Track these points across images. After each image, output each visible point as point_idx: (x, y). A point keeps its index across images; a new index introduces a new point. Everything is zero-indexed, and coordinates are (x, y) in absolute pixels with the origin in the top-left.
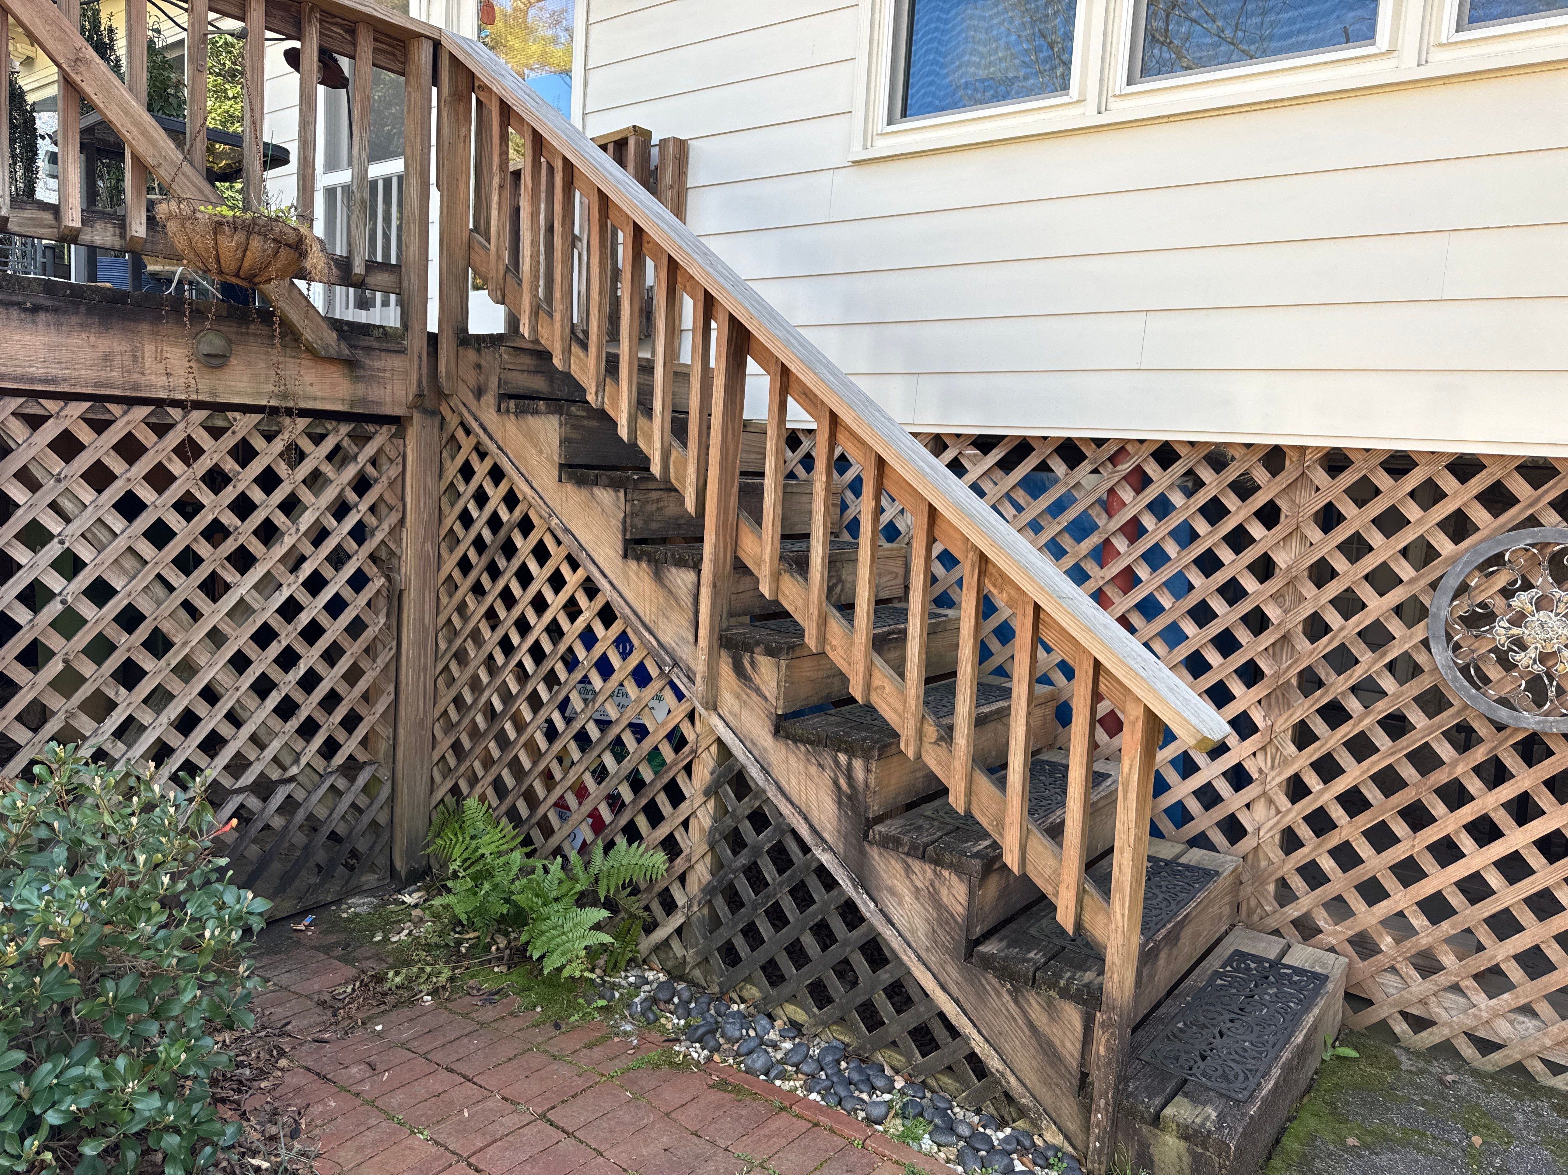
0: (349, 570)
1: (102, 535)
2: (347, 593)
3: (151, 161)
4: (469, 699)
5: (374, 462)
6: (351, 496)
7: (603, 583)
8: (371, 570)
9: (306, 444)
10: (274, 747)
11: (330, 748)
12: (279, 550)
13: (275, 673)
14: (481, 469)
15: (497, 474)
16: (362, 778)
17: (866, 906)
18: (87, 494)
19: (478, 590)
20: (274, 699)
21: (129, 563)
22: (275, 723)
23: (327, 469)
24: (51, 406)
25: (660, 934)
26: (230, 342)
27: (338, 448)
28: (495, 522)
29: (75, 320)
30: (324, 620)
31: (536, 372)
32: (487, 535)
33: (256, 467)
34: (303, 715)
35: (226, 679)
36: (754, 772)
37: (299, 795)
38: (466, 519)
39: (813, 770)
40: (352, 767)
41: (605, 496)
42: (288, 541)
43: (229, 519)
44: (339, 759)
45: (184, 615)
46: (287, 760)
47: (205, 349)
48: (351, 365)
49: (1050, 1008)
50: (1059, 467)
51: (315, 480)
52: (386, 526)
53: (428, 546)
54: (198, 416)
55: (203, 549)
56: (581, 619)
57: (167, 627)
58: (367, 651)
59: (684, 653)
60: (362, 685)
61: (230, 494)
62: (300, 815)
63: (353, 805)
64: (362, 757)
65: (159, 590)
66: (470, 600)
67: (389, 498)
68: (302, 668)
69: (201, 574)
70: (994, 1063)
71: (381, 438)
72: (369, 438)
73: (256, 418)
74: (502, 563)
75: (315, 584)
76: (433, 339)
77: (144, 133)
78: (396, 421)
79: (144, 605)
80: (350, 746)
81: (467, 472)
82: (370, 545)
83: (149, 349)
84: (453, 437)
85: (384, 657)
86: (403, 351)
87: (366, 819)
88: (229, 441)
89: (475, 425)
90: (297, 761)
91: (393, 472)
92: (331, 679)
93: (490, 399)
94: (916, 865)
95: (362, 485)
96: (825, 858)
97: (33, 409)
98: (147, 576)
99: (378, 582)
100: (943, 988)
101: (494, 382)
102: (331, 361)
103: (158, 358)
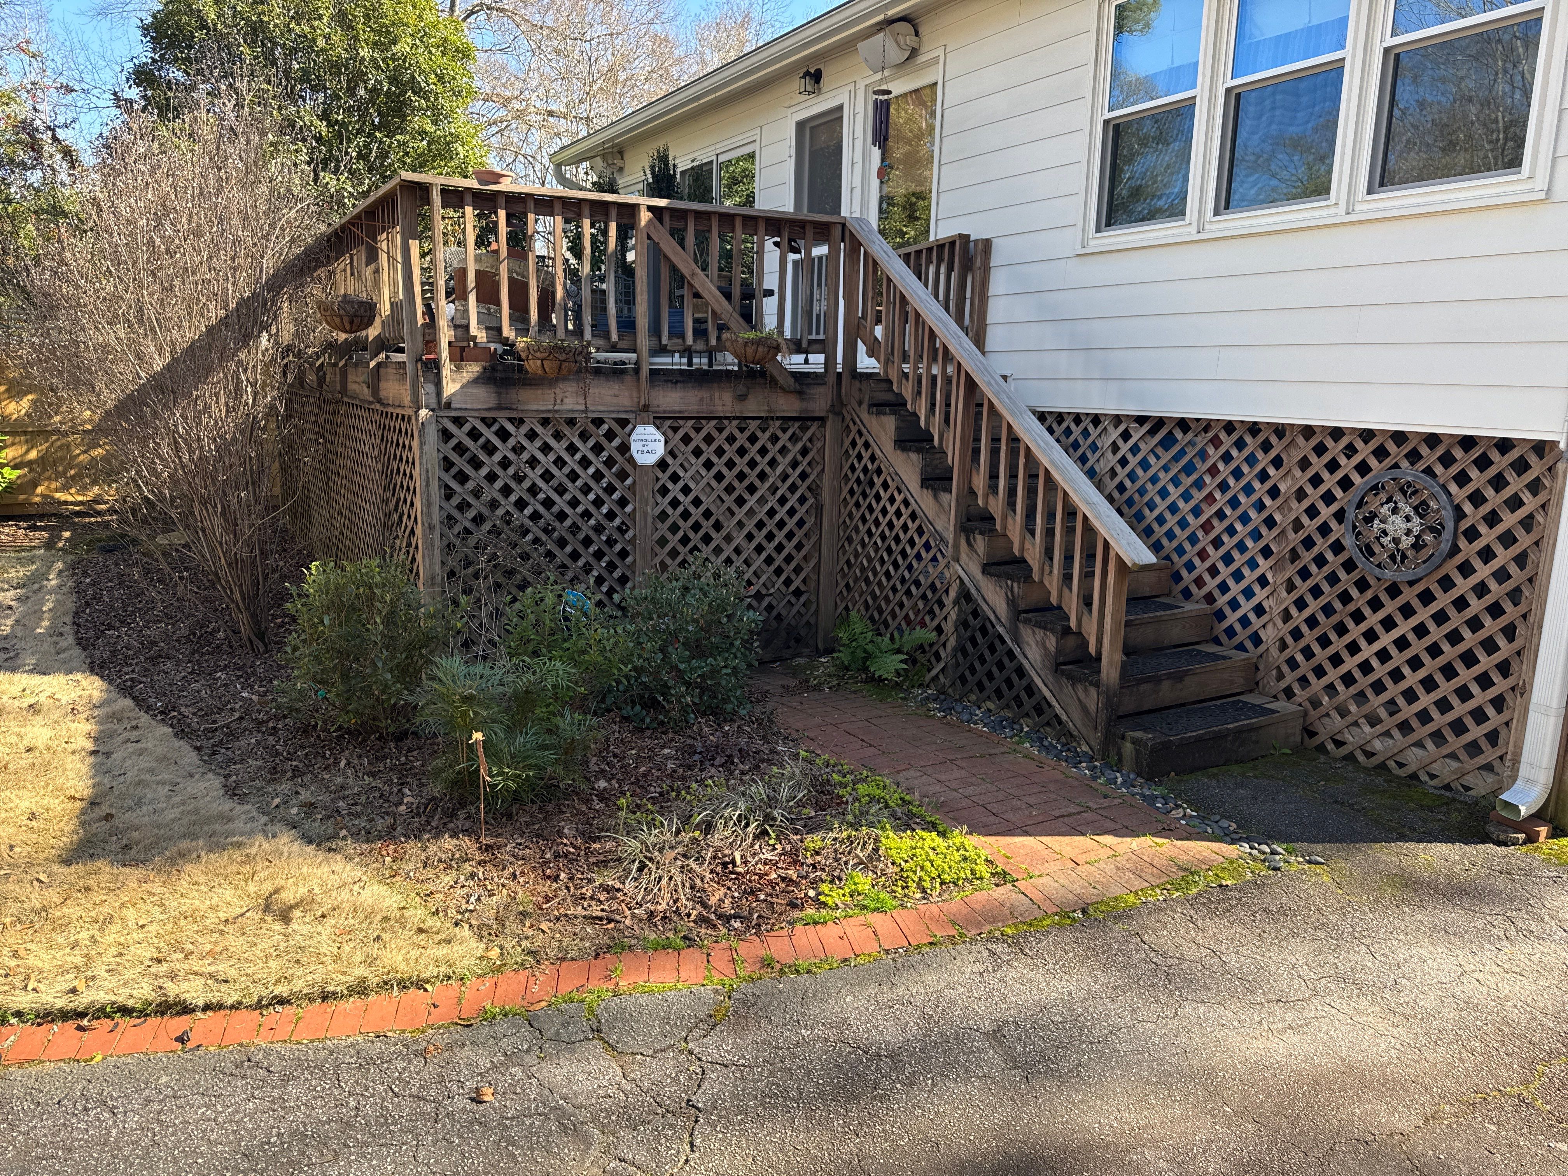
0: (798, 494)
1: (698, 477)
2: (797, 506)
3: (719, 312)
4: (853, 561)
5: (810, 440)
6: (800, 458)
7: (911, 500)
8: (808, 495)
9: (779, 433)
10: (764, 578)
11: (788, 582)
12: (767, 485)
13: (765, 543)
14: (860, 442)
15: (867, 445)
16: (803, 599)
17: (1017, 651)
18: (693, 460)
19: (858, 505)
20: (764, 555)
21: (708, 490)
22: (764, 566)
23: (789, 445)
24: (681, 422)
25: (934, 672)
26: (748, 388)
27: (794, 434)
28: (865, 470)
29: (690, 385)
30: (786, 518)
31: (886, 393)
32: (862, 476)
33: (758, 445)
34: (776, 564)
35: (744, 544)
36: (973, 591)
37: (774, 603)
38: (853, 468)
39: (998, 589)
40: (798, 593)
41: (914, 456)
42: (771, 480)
43: (747, 470)
44: (792, 588)
45: (727, 513)
46: (769, 585)
47: (739, 392)
48: (800, 393)
49: (1086, 690)
50: (1178, 434)
51: (783, 451)
52: (815, 472)
53: (835, 482)
54: (735, 423)
55: (736, 483)
56: (902, 519)
57: (721, 519)
58: (806, 535)
59: (945, 534)
60: (803, 552)
61: (747, 458)
62: (774, 613)
63: (798, 612)
64: (803, 588)
65: (718, 502)
66: (854, 510)
67: (817, 458)
68: (776, 542)
69: (735, 495)
70: (1064, 717)
71: (814, 428)
72: (808, 429)
73: (759, 422)
74: (868, 491)
75: (783, 501)
76: (839, 376)
77: (717, 300)
78: (822, 420)
79: (713, 509)
80: (797, 583)
81: (854, 444)
82: (808, 482)
83: (717, 395)
84: (848, 426)
85: (814, 539)
86: (825, 384)
87: (805, 620)
88: (747, 433)
89: (857, 420)
90: (773, 586)
91: (819, 445)
92: (789, 547)
93: (865, 406)
94: (1037, 630)
95: (804, 452)
96: (1001, 630)
97: (676, 424)
98: (714, 496)
99: (811, 501)
100: (1046, 685)
101: (867, 398)
102: (791, 392)
103: (720, 398)
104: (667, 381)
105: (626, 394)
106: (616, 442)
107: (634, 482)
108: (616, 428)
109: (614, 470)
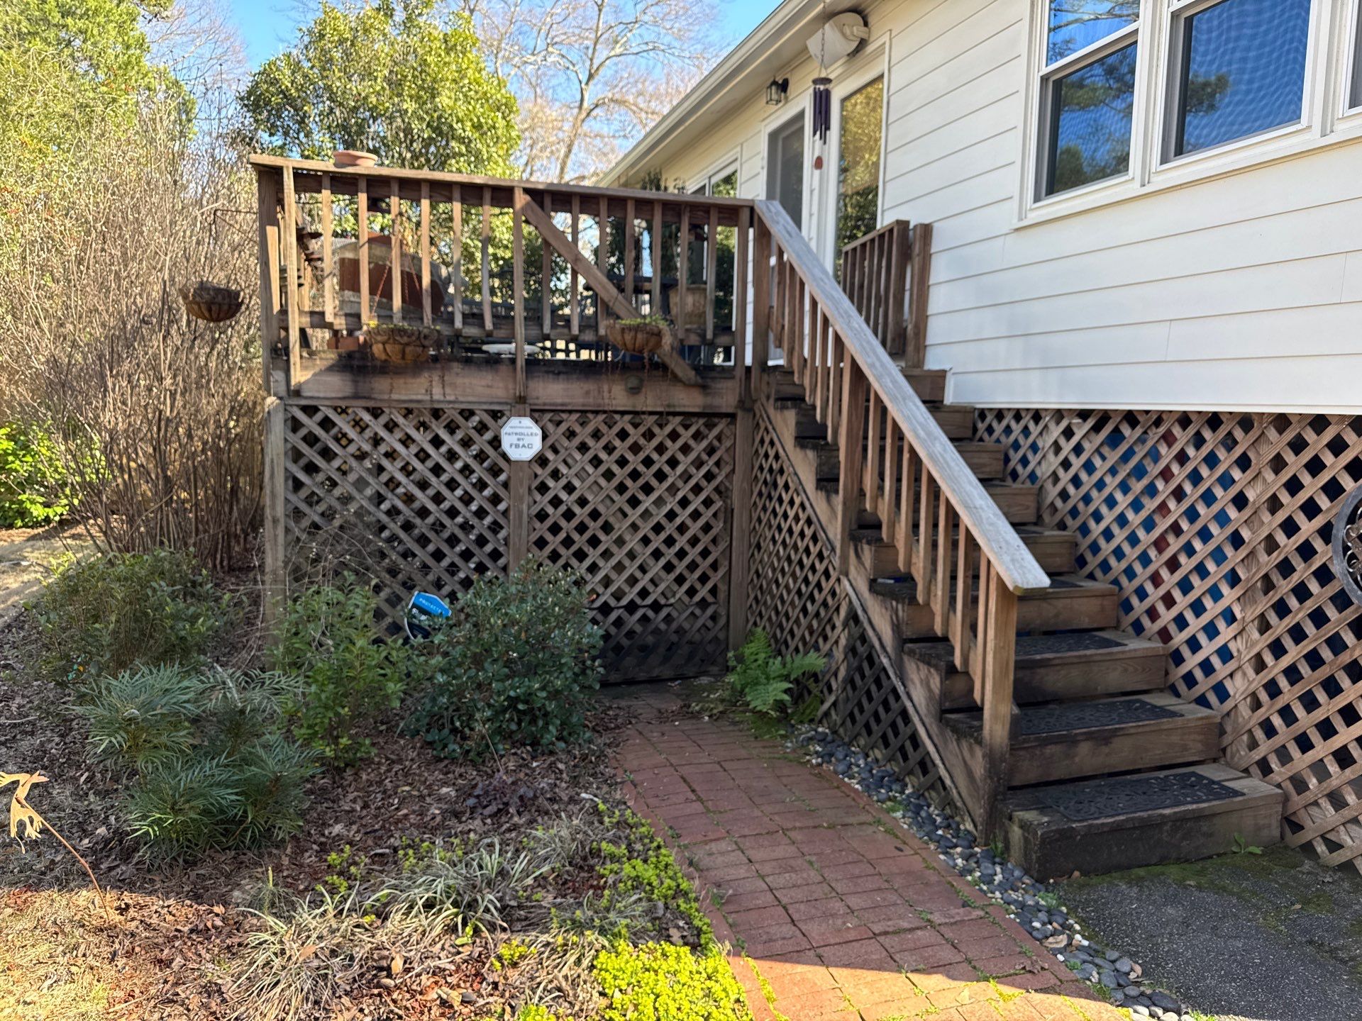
0: (703, 496)
1: (584, 475)
2: (702, 509)
3: (607, 300)
5: (717, 438)
6: (705, 457)
7: (808, 504)
8: (715, 497)
9: (681, 430)
10: (662, 587)
11: (691, 592)
12: (666, 484)
13: (663, 548)
14: (767, 440)
15: (772, 443)
16: (710, 611)
17: (901, 689)
18: (578, 456)
19: (765, 509)
20: (662, 562)
21: (595, 488)
22: (663, 574)
23: (692, 443)
24: (564, 416)
25: (826, 705)
26: (642, 381)
27: (698, 431)
28: (771, 470)
30: (689, 522)
32: (768, 477)
33: (655, 442)
34: (678, 571)
35: (639, 548)
36: (860, 612)
37: (675, 614)
39: (883, 611)
40: (703, 604)
41: (811, 454)
42: (670, 480)
43: (641, 468)
44: (697, 598)
45: (619, 515)
46: (669, 595)
47: (630, 385)
48: (704, 388)
49: (970, 748)
50: (1126, 430)
51: (685, 449)
52: (723, 473)
53: (745, 485)
54: (627, 418)
55: (629, 483)
56: (799, 524)
57: (611, 520)
58: (712, 541)
59: (835, 543)
60: (710, 559)
61: (642, 456)
62: (674, 626)
63: (704, 625)
64: (710, 599)
65: (608, 502)
67: (726, 458)
68: (677, 547)
69: (627, 495)
70: (948, 782)
71: (721, 425)
72: (715, 425)
73: (656, 417)
74: (773, 493)
75: (684, 503)
76: (748, 369)
77: (604, 287)
78: (732, 416)
79: (601, 509)
80: (703, 592)
81: (762, 442)
82: (715, 483)
83: (606, 387)
84: (758, 423)
85: (723, 545)
86: (733, 378)
87: (711, 635)
88: (642, 429)
89: (765, 416)
90: (674, 596)
91: (728, 443)
92: (693, 554)
93: (772, 401)
94: (921, 665)
95: (711, 451)
96: (885, 661)
97: (557, 418)
98: (603, 495)
99: (718, 504)
100: (930, 737)
101: (774, 392)
102: (692, 386)
103: (610, 391)
104: (548, 372)
105: (501, 385)
106: (488, 436)
107: (509, 478)
108: (488, 420)
109: (485, 464)
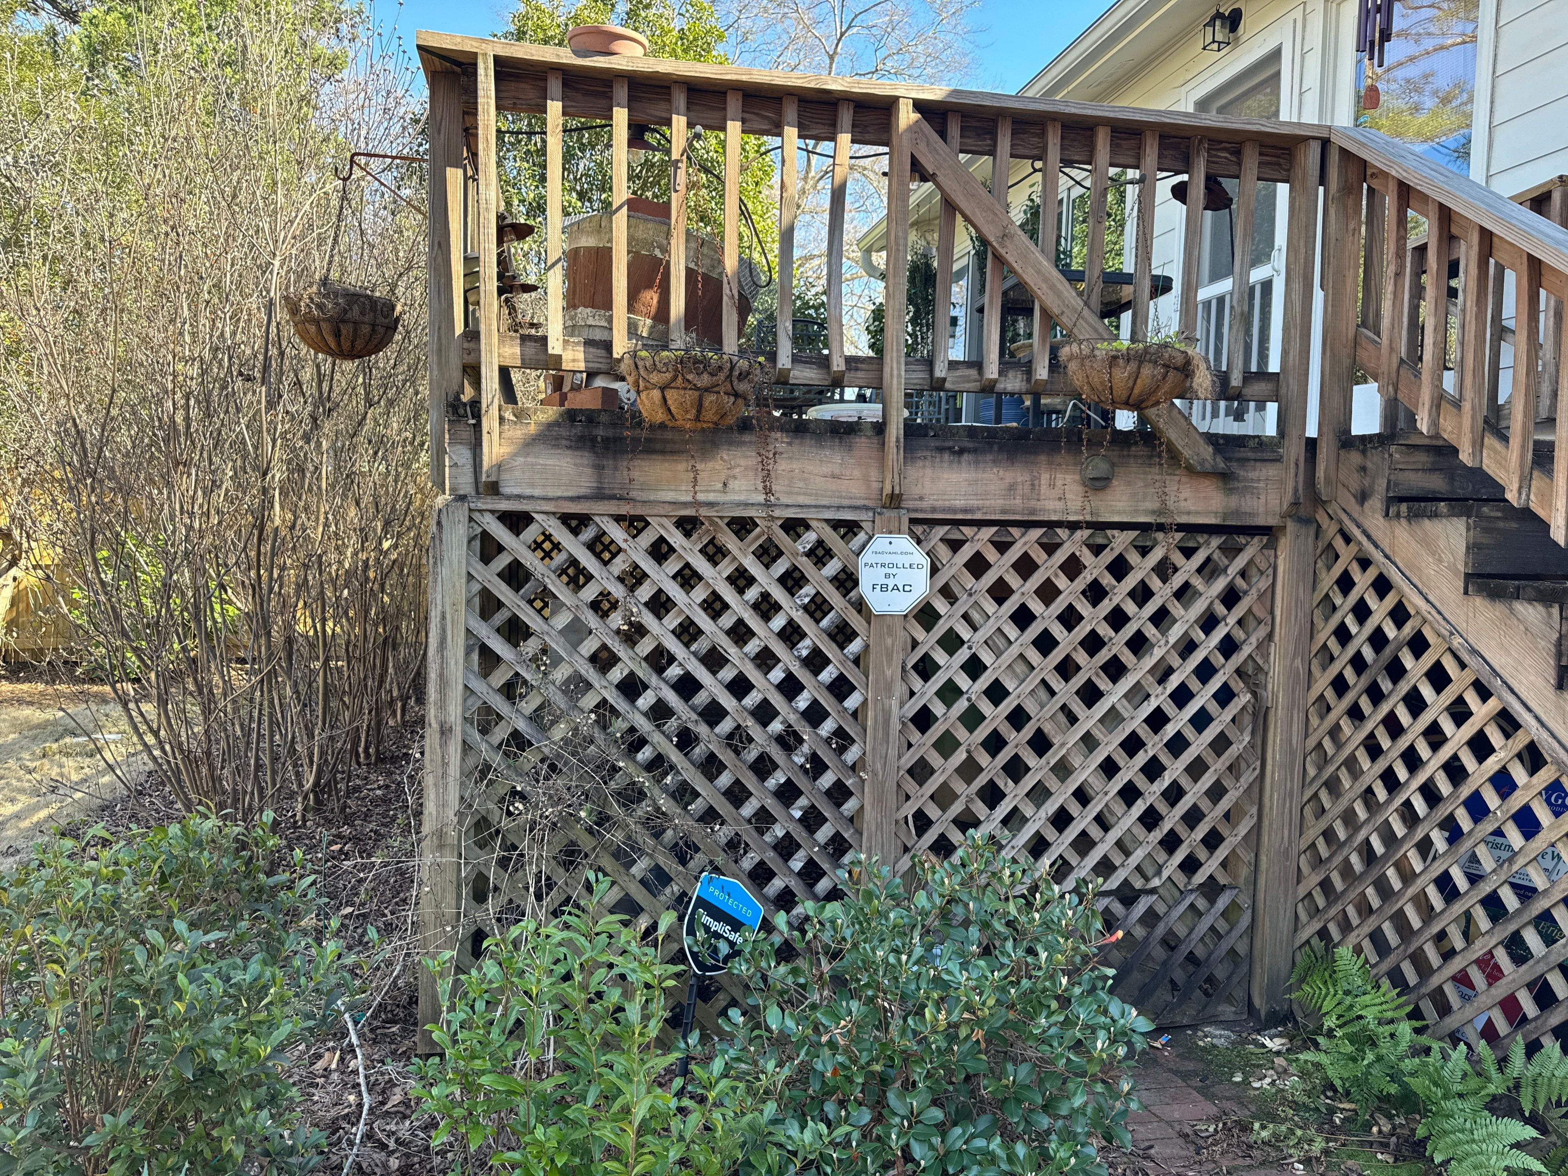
0: (1215, 684)
1: (1001, 642)
2: (1213, 708)
3: (1056, 311)
4: (1342, 835)
5: (1243, 574)
6: (1220, 609)
7: (1526, 718)
8: (1237, 685)
9: (1177, 558)
10: (1138, 855)
11: (1190, 865)
12: (1149, 662)
13: (1141, 782)
14: (1362, 581)
15: (1382, 586)
16: (1222, 902)
18: (990, 606)
19: (1355, 713)
20: (1139, 807)
21: (1020, 668)
22: (1140, 831)
23: (1197, 582)
24: (968, 531)
26: (1113, 465)
27: (1208, 560)
28: (1378, 639)
29: (989, 457)
30: (1189, 733)
31: (1433, 470)
32: (1368, 653)
33: (1131, 581)
34: (1166, 826)
35: (1097, 783)
37: (1161, 909)
38: (1343, 635)
40: (1212, 889)
41: (1530, 612)
42: (1158, 653)
43: (1105, 631)
44: (1200, 877)
45: (1062, 718)
46: (1150, 871)
47: (1091, 473)
48: (1226, 478)
51: (1185, 593)
52: (1253, 640)
53: (1298, 662)
54: (1082, 534)
55: (1081, 657)
56: (1492, 759)
57: (1048, 728)
58: (1230, 768)
60: (1225, 804)
61: (1106, 606)
62: (1160, 930)
63: (1212, 928)
64: (1222, 880)
65: (1043, 694)
66: (1346, 725)
67: (1259, 612)
68: (1166, 780)
69: (1078, 681)
71: (1252, 549)
72: (1239, 550)
73: (1133, 534)
74: (1386, 685)
75: (1181, 696)
76: (1312, 444)
77: (1052, 287)
78: (1271, 533)
79: (1030, 707)
80: (1210, 866)
81: (1345, 583)
82: (1238, 659)
83: (1045, 477)
84: (1330, 546)
85: (1248, 777)
86: (1278, 460)
87: (1225, 946)
88: (1107, 557)
89: (1357, 533)
90: (1158, 873)
91: (1263, 584)
92: (1195, 793)
93: (1376, 503)
95: (1230, 598)
97: (956, 535)
98: (1033, 681)
99: (1244, 698)
101: (1381, 485)
102: (1205, 474)
103: (1052, 485)
104: (941, 450)
105: (857, 473)
106: (832, 567)
107: (867, 647)
108: (832, 539)
109: (825, 623)
